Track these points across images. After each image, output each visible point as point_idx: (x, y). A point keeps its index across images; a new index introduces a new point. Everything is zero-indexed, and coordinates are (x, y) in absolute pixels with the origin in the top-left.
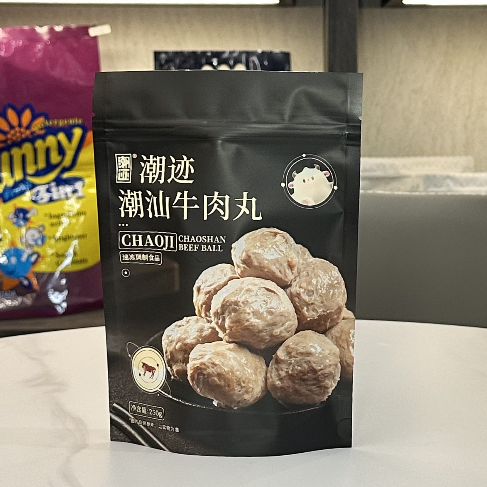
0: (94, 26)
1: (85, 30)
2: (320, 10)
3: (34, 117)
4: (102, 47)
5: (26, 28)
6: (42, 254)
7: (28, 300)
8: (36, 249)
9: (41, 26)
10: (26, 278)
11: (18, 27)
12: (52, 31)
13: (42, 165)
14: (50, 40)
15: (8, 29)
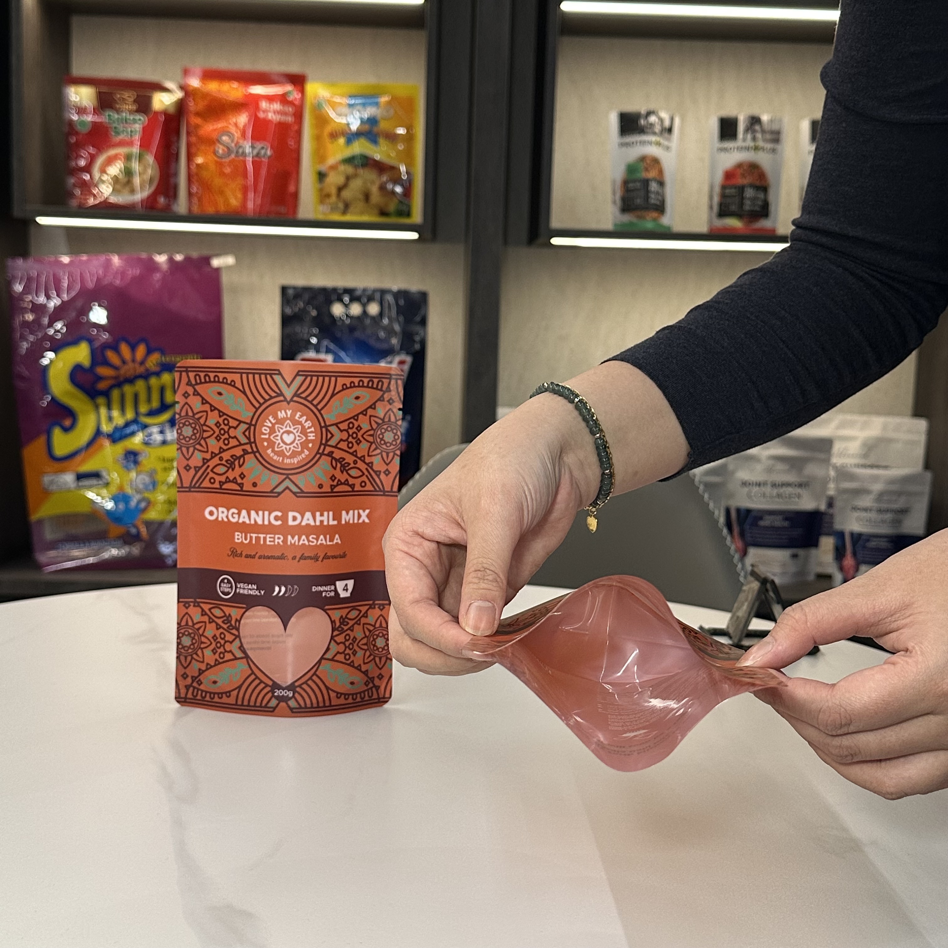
0: (218, 255)
1: (206, 260)
2: (461, 248)
3: (149, 351)
4: (225, 279)
5: (144, 255)
6: (152, 499)
7: (136, 550)
8: (146, 495)
9: (159, 254)
10: (135, 526)
11: (135, 255)
12: (171, 260)
13: (155, 404)
14: (168, 269)
15: (125, 256)
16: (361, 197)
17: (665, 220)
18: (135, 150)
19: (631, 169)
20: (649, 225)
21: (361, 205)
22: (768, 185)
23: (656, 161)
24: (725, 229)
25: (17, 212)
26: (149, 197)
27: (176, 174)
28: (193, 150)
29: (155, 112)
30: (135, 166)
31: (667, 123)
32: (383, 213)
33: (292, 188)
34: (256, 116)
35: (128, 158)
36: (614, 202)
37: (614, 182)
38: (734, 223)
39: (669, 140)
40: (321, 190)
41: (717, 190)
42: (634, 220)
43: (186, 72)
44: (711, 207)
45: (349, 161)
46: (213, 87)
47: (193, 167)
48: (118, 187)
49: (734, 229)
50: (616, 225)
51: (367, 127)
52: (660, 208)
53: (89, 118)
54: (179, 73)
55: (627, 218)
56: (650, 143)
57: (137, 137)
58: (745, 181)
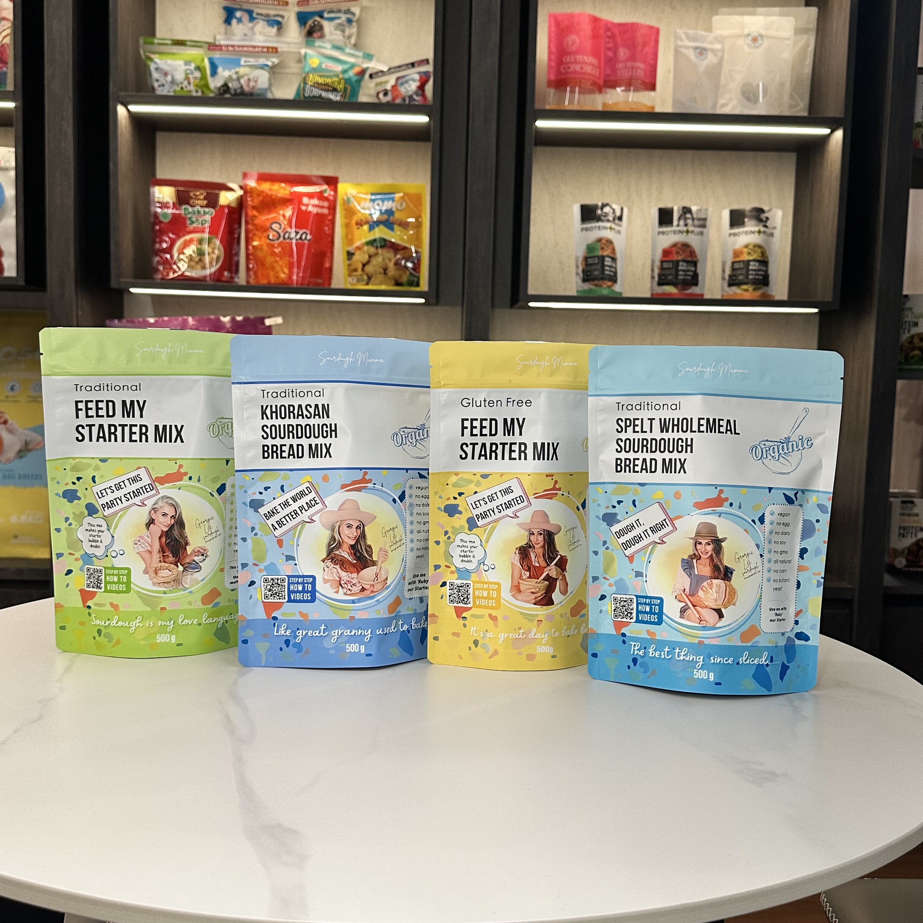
0: (269, 317)
1: (262, 320)
2: (458, 310)
5: (212, 317)
9: (224, 316)
11: (205, 317)
12: (233, 320)
14: (231, 327)
15: (197, 318)
16: (382, 271)
17: (617, 288)
18: (206, 235)
19: (590, 248)
20: (605, 292)
21: (381, 277)
22: (698, 260)
23: (610, 242)
24: (664, 294)
25: (114, 284)
26: (215, 272)
27: (237, 254)
28: (250, 235)
29: (221, 206)
30: (206, 248)
31: (618, 214)
32: (398, 284)
33: (327, 265)
34: (299, 209)
35: (200, 242)
36: (577, 274)
37: (577, 259)
38: (670, 289)
39: (620, 226)
40: (349, 265)
41: (657, 264)
42: (593, 287)
43: (245, 175)
44: (653, 278)
45: (371, 243)
46: (266, 186)
47: (250, 247)
48: (192, 263)
49: (671, 294)
50: (578, 291)
51: (385, 217)
52: (613, 279)
53: (170, 211)
54: (240, 176)
55: (587, 286)
56: (605, 228)
57: (207, 225)
58: (680, 258)
